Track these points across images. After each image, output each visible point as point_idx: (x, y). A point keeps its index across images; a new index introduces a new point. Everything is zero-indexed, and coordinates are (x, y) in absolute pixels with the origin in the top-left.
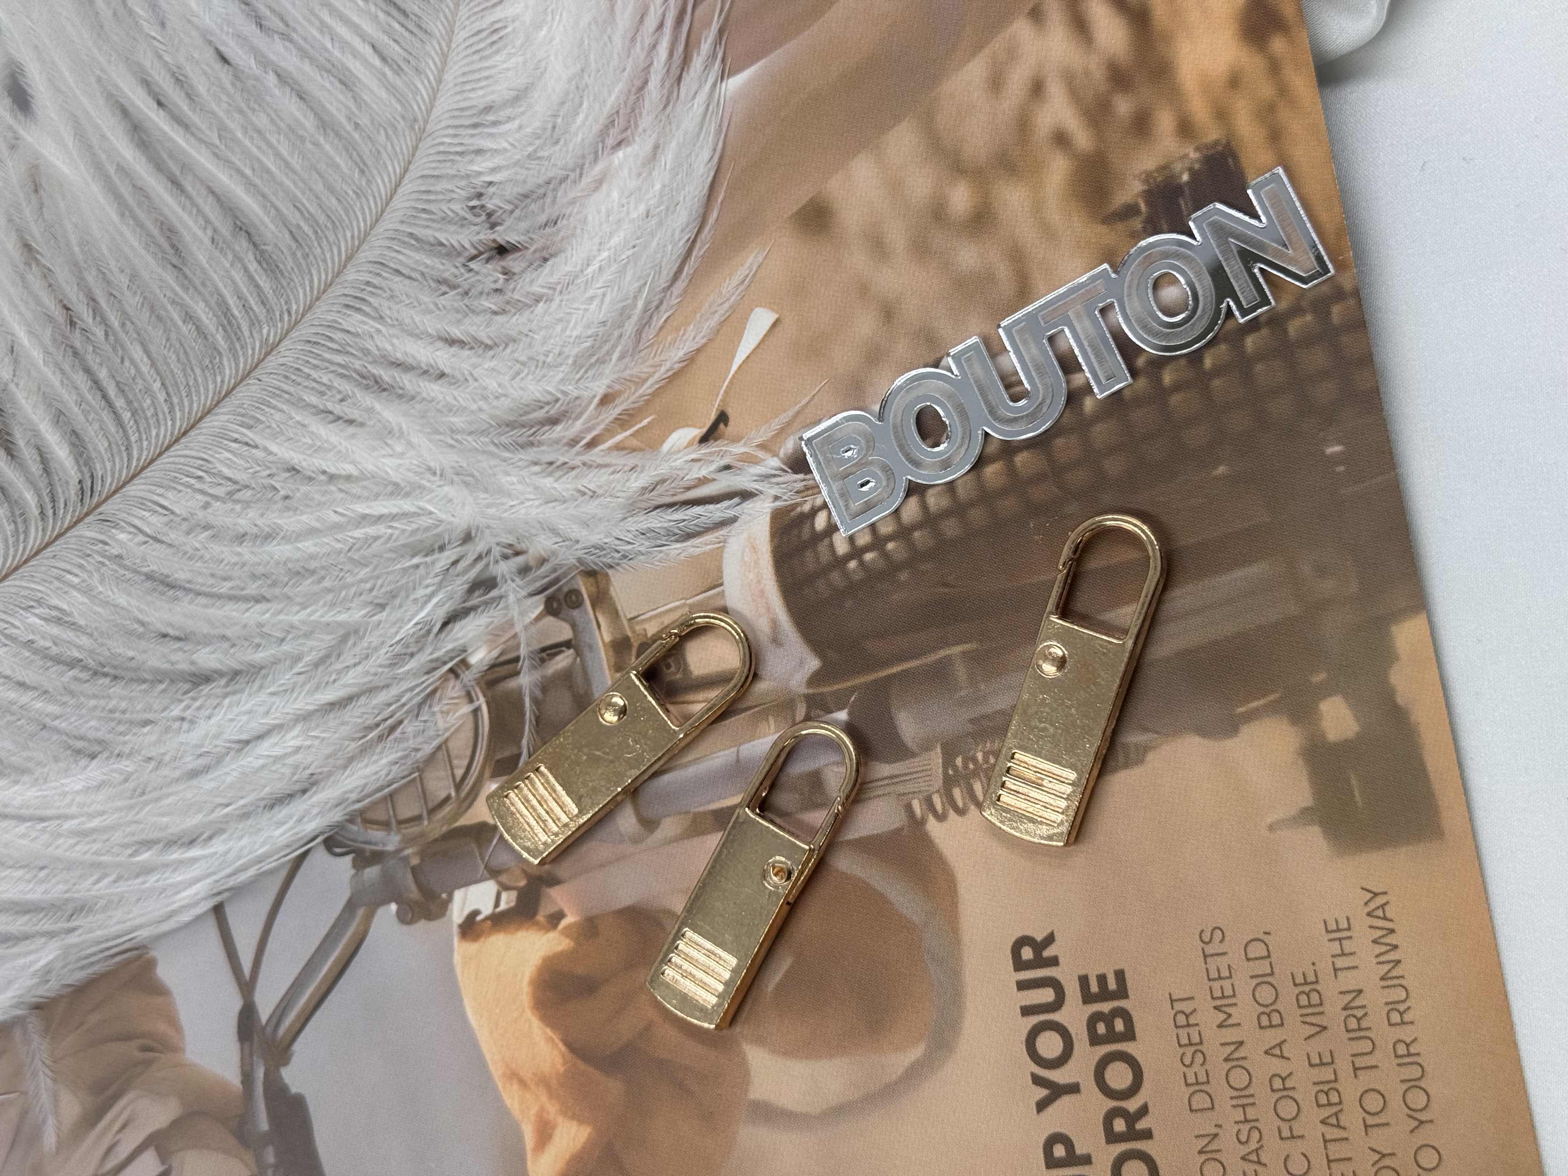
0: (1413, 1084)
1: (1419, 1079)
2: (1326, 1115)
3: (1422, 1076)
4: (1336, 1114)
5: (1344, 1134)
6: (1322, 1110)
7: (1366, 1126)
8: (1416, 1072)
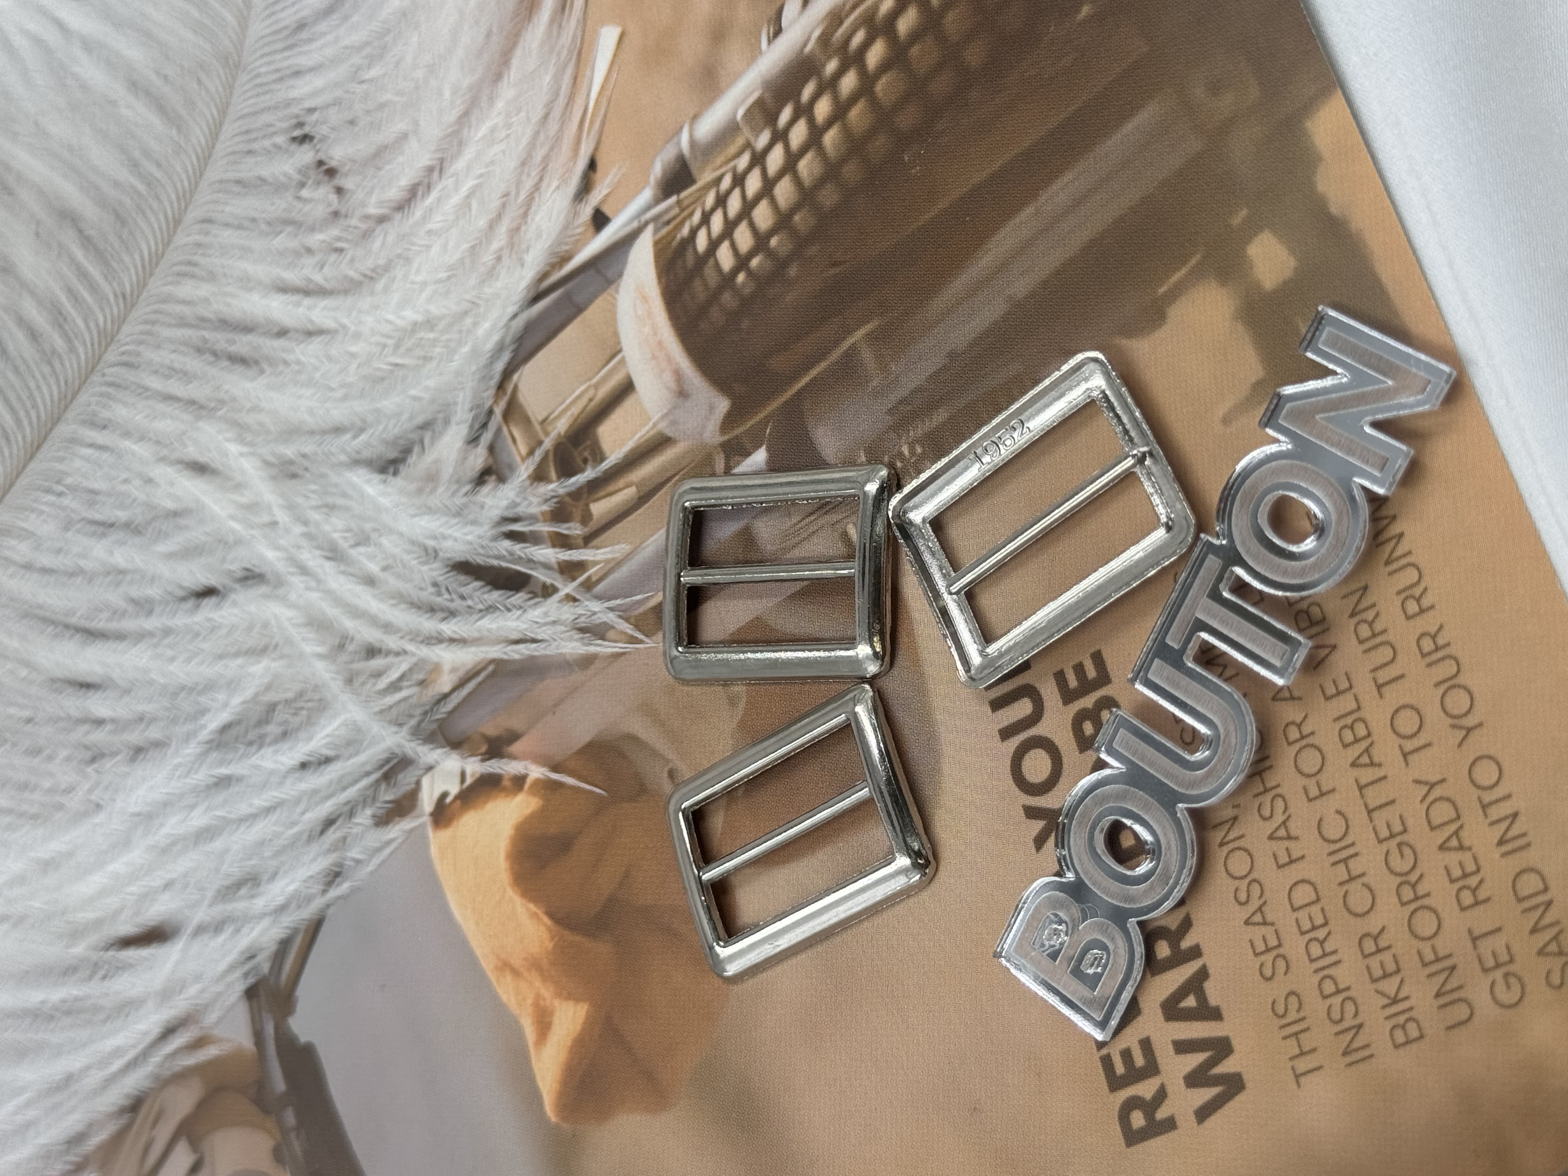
0: (1450, 684)
1: (1456, 676)
2: (1356, 754)
3: (1458, 671)
4: (1367, 750)
5: (1380, 773)
6: (1350, 748)
7: (1405, 755)
8: (1449, 668)
